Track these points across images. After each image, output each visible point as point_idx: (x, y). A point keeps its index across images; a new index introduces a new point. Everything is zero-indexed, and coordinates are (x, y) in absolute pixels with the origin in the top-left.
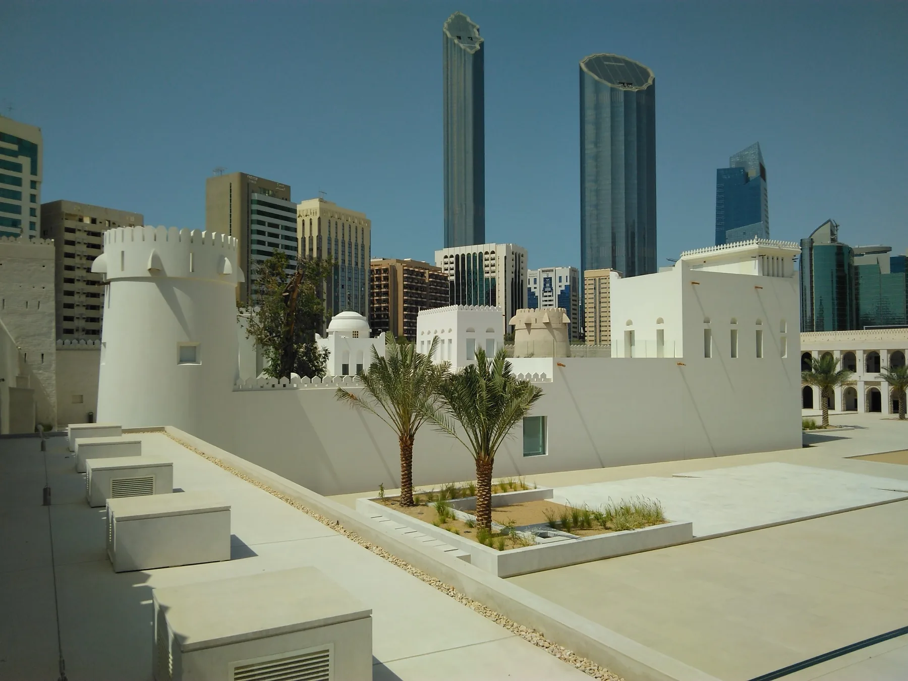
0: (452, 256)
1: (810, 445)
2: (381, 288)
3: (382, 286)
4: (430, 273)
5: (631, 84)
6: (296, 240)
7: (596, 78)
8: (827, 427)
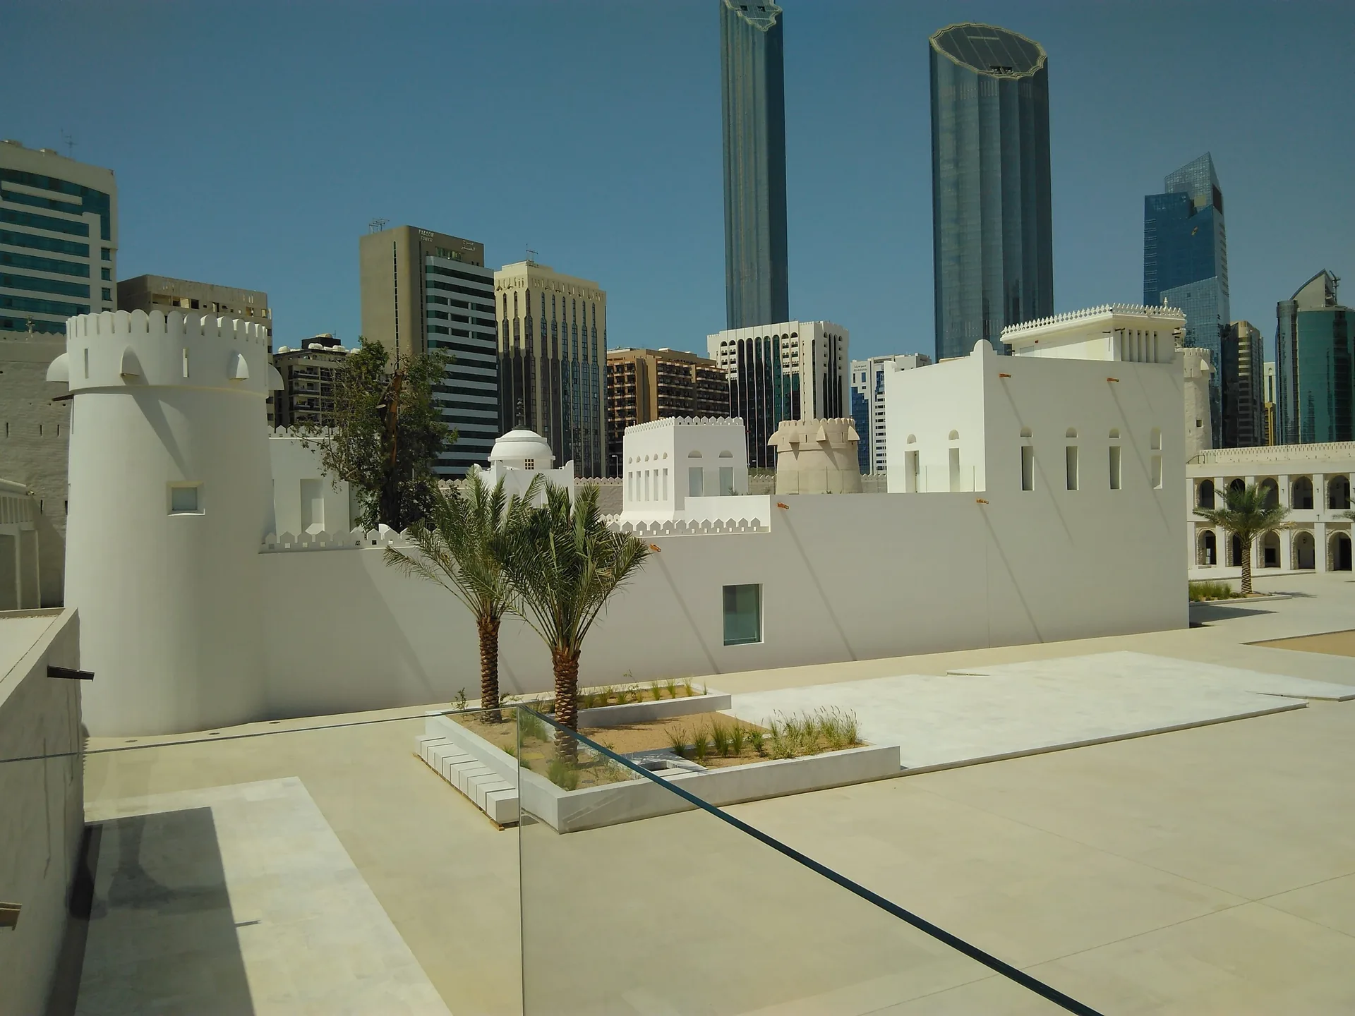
0: (732, 343)
1: (1203, 623)
2: (624, 394)
3: (626, 391)
4: (697, 368)
5: (1010, 68)
6: (493, 324)
7: (956, 61)
8: (1248, 595)
